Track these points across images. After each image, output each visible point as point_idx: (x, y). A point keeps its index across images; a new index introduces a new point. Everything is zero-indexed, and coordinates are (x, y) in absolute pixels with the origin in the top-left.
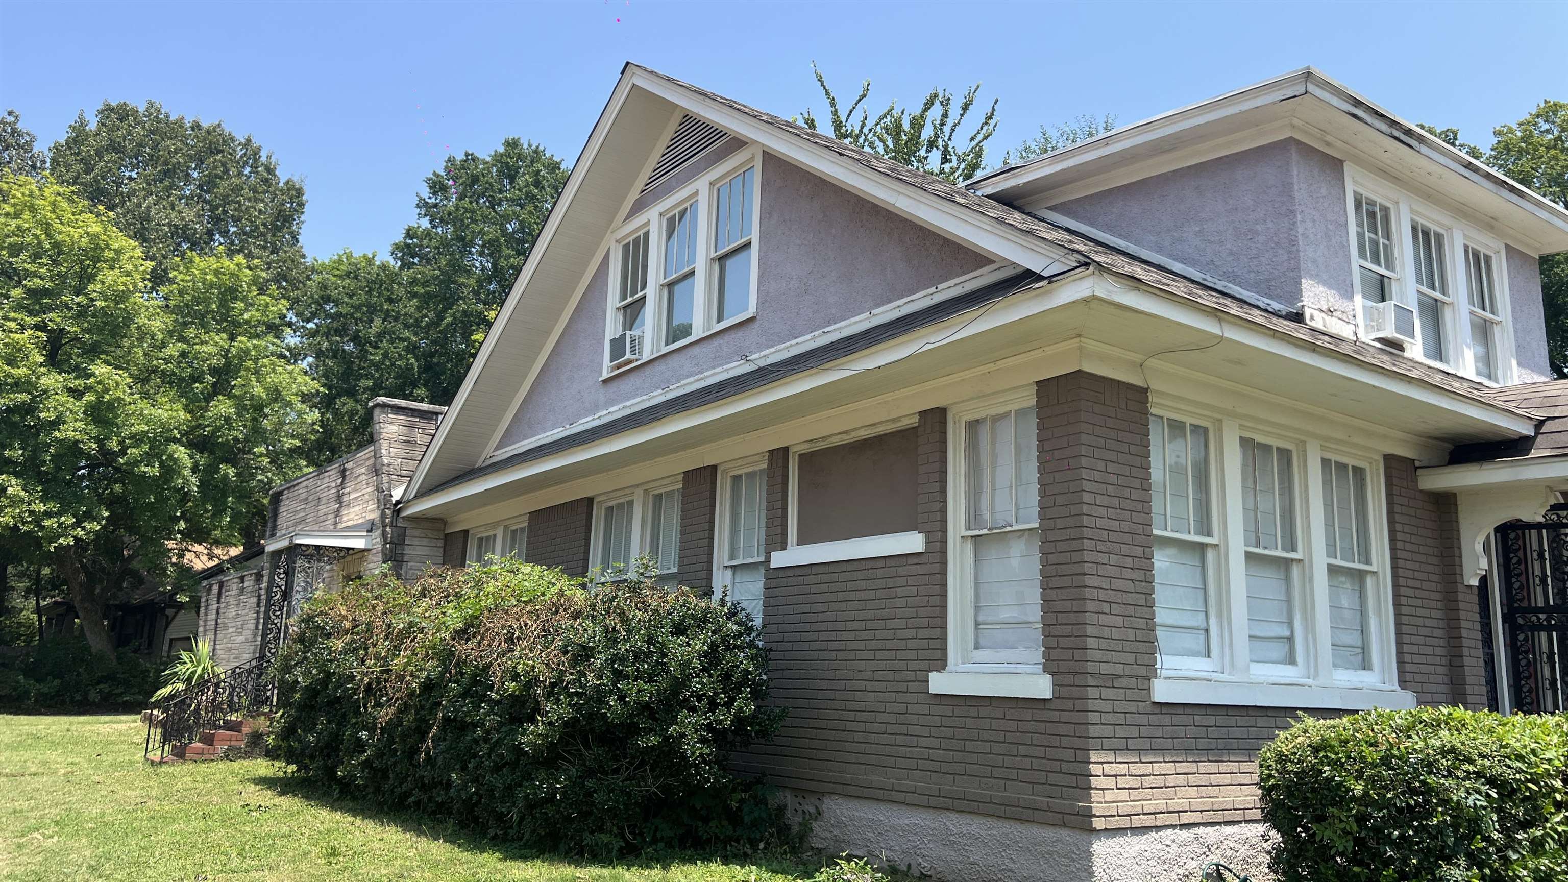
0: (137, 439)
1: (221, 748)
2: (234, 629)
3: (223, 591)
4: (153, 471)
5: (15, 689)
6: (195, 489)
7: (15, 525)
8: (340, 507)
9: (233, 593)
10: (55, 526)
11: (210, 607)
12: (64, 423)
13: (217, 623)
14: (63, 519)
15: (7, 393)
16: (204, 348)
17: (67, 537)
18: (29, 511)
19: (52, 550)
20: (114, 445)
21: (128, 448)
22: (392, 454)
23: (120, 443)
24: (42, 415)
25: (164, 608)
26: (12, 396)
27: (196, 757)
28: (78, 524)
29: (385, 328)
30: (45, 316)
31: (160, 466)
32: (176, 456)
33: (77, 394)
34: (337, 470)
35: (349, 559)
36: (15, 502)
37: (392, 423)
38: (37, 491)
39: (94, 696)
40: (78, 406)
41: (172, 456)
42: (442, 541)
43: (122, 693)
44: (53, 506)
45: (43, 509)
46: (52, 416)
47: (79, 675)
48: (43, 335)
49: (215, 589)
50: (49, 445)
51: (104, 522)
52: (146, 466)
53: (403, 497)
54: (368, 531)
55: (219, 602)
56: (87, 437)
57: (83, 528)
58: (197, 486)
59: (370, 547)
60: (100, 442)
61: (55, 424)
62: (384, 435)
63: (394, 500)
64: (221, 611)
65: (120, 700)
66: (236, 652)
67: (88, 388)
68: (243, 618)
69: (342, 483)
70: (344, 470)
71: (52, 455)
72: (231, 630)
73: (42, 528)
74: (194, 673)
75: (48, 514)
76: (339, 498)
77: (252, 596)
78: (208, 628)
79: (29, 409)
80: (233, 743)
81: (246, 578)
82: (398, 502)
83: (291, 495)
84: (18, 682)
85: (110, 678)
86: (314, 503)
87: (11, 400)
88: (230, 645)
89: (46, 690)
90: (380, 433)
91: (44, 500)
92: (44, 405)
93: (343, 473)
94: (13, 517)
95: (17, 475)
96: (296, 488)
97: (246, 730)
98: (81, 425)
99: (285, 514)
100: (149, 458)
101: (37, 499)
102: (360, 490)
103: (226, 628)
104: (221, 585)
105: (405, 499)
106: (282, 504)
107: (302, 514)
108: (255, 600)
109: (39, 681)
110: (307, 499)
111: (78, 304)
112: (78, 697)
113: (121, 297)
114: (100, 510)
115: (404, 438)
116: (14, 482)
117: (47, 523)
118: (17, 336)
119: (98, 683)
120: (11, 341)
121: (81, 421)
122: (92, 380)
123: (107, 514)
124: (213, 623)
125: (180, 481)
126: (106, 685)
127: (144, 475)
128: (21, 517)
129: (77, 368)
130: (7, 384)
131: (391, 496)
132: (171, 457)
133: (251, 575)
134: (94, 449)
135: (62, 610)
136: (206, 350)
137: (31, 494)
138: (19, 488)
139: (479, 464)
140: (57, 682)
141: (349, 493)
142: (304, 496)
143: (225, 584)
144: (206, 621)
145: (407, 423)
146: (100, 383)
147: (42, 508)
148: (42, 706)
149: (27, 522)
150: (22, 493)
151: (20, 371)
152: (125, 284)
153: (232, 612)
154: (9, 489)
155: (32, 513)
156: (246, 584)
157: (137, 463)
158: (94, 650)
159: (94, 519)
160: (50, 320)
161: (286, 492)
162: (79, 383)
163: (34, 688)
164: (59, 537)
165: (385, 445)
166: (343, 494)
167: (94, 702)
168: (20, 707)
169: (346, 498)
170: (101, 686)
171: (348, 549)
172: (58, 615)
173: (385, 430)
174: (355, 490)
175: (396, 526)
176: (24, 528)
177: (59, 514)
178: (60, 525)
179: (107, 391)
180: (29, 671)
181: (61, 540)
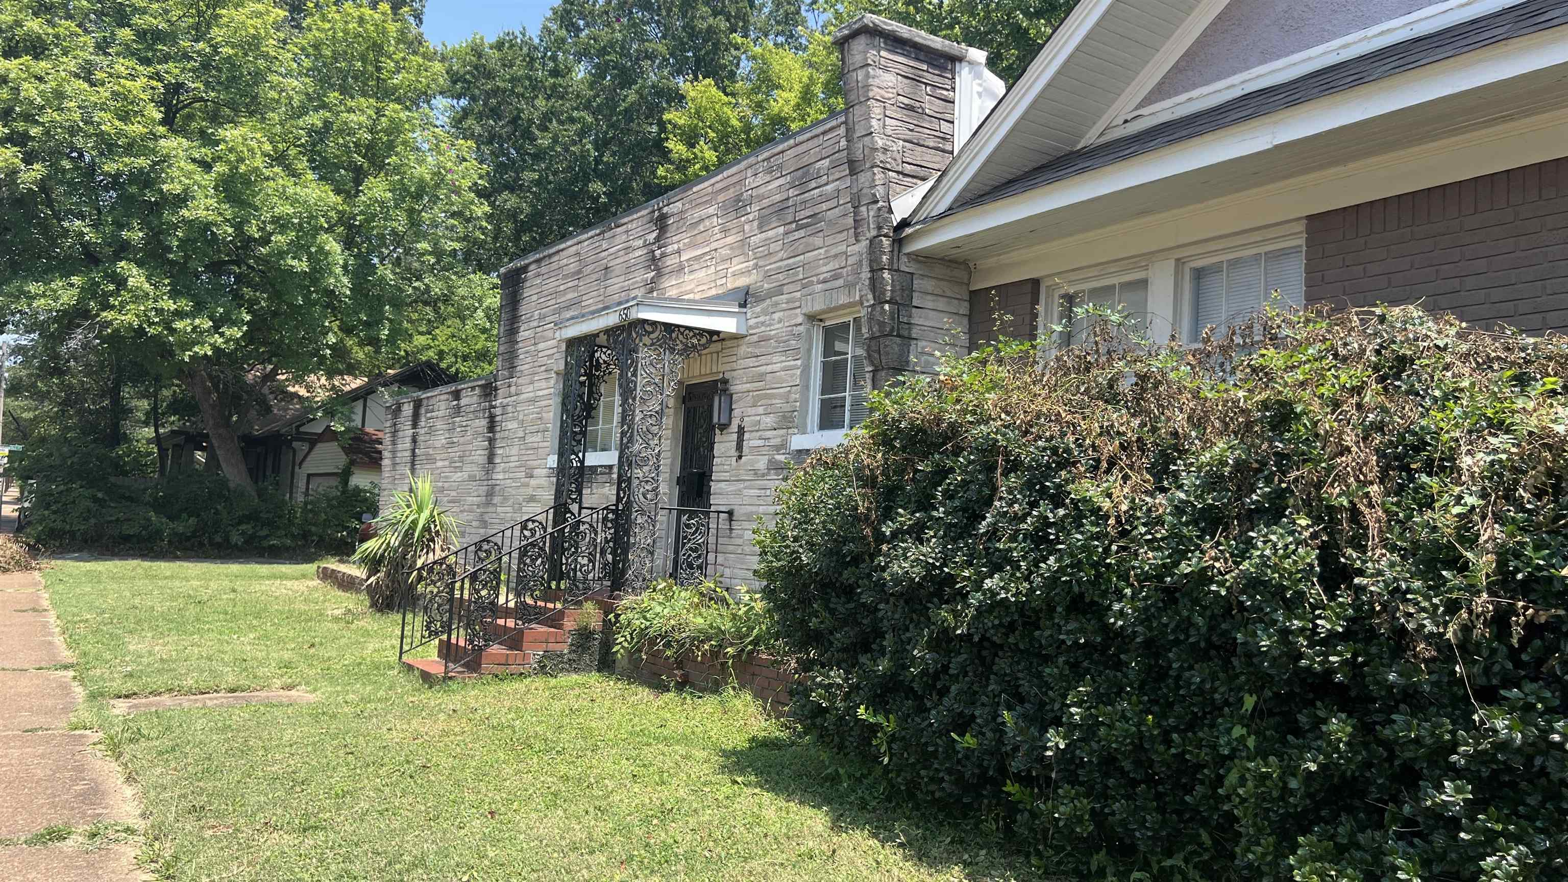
0: (281, 224)
1: (534, 654)
2: (447, 463)
3: (423, 411)
4: (301, 265)
5: (145, 528)
6: (348, 292)
7: (140, 326)
8: (659, 274)
9: (440, 414)
10: (189, 329)
11: (400, 434)
12: (194, 198)
13: (414, 455)
14: (197, 322)
15: (120, 157)
16: (352, 116)
17: (203, 344)
18: (156, 309)
19: (187, 359)
20: (253, 230)
21: (271, 234)
22: (889, 131)
23: (260, 229)
24: (165, 187)
25: (291, 441)
26: (126, 159)
27: (498, 670)
28: (216, 328)
29: (553, 106)
30: (159, 67)
31: (309, 259)
32: (327, 248)
33: (206, 166)
34: (645, 220)
35: (714, 347)
36: (139, 297)
37: (885, 69)
38: (164, 285)
39: (236, 538)
40: (208, 179)
41: (323, 248)
42: (967, 304)
43: (267, 536)
44: (185, 304)
45: (173, 307)
46: (177, 189)
47: (217, 513)
48: (160, 85)
49: (408, 409)
50: (176, 227)
51: (245, 328)
52: (294, 258)
53: (915, 212)
54: (741, 306)
55: (415, 425)
56: (220, 219)
57: (222, 335)
58: (351, 289)
59: (745, 332)
60: (239, 227)
61: (182, 200)
62: (875, 92)
63: (896, 218)
64: (421, 438)
65: (265, 544)
66: (454, 494)
67: (217, 159)
68: (461, 448)
69: (658, 239)
70: (663, 218)
71: (179, 240)
72: (439, 464)
73: (173, 331)
74: (415, 523)
75: (179, 314)
76: (654, 262)
77: (477, 418)
78: (398, 460)
79: (145, 179)
80: (551, 647)
81: (463, 394)
82: (904, 223)
83: (544, 270)
84: (149, 520)
85: (252, 517)
86: (595, 277)
87: (126, 165)
88: (440, 484)
89: (181, 529)
90: (867, 87)
91: (174, 294)
92: (167, 173)
93: (661, 223)
94: (137, 316)
95: (140, 264)
96: (556, 258)
97: (569, 624)
98: (212, 202)
99: (535, 298)
100: (297, 249)
101: (165, 294)
102: (707, 242)
103: (431, 460)
104: (418, 404)
105: (921, 215)
106: (528, 284)
107: (570, 296)
108: (483, 423)
109: (171, 518)
110: (579, 272)
111: (199, 53)
112: (218, 539)
113: (253, 44)
114: (240, 313)
115: (906, 101)
116: (135, 271)
117: (179, 325)
118: (129, 84)
119: (240, 523)
120: (121, 90)
121: (212, 197)
122: (222, 146)
123: (248, 318)
124: (408, 453)
125: (332, 280)
126: (249, 526)
127: (290, 272)
128: (146, 315)
129: (202, 133)
130: (120, 147)
131: (890, 211)
132: (321, 249)
133: (473, 388)
134: (230, 235)
135: (180, 439)
136: (355, 119)
137: (156, 288)
138: (143, 279)
139: (1091, 138)
140: (192, 521)
141: (679, 252)
142: (573, 267)
143: (425, 402)
144: (394, 452)
145: (909, 72)
146: (231, 150)
147: (169, 305)
148: (177, 549)
149: (154, 323)
150: (146, 286)
151: (134, 128)
152: (256, 28)
153: (441, 440)
154: (130, 279)
155: (159, 311)
156: (463, 402)
157: (281, 254)
158: (232, 485)
159: (234, 323)
160: (167, 72)
161: (532, 267)
162: (206, 152)
163: (168, 527)
164: (195, 343)
165: (876, 111)
166: (663, 255)
167: (236, 544)
168: (152, 548)
169: (671, 261)
170: (243, 527)
171: (712, 333)
172: (174, 446)
173: (876, 82)
174: (692, 246)
175: (898, 270)
176: (151, 331)
177: (192, 315)
178: (194, 329)
179: (241, 160)
180: (159, 506)
181: (196, 349)
